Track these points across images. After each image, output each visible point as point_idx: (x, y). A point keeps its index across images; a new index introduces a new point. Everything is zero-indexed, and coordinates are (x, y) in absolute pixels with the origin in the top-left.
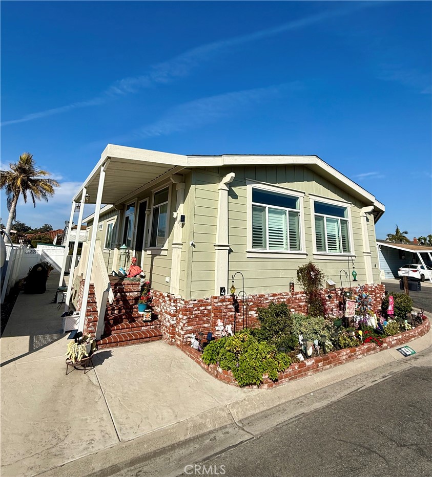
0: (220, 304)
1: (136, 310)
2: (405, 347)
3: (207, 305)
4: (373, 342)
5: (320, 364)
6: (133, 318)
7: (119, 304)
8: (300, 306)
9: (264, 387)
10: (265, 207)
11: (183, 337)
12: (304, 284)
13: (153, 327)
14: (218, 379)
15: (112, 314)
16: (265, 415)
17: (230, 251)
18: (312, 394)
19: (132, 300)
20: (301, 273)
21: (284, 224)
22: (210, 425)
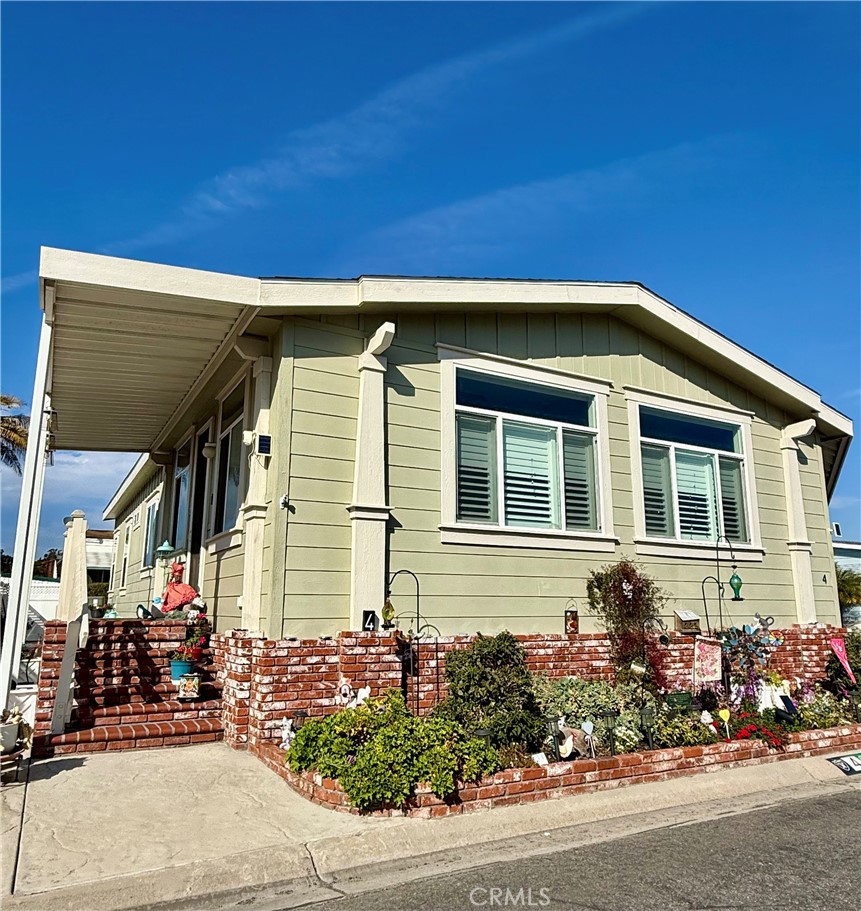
0: (359, 650)
1: (167, 678)
2: (856, 756)
3: (328, 653)
4: (758, 737)
5: (589, 776)
6: (157, 693)
7: (127, 665)
8: (595, 670)
9: (421, 814)
10: (494, 419)
11: (262, 725)
12: (609, 617)
13: (205, 713)
14: (315, 802)
15: (105, 684)
16: (401, 865)
17: (392, 525)
18: (547, 834)
19: (162, 657)
20: (599, 588)
21: (550, 465)
22: (250, 877)
